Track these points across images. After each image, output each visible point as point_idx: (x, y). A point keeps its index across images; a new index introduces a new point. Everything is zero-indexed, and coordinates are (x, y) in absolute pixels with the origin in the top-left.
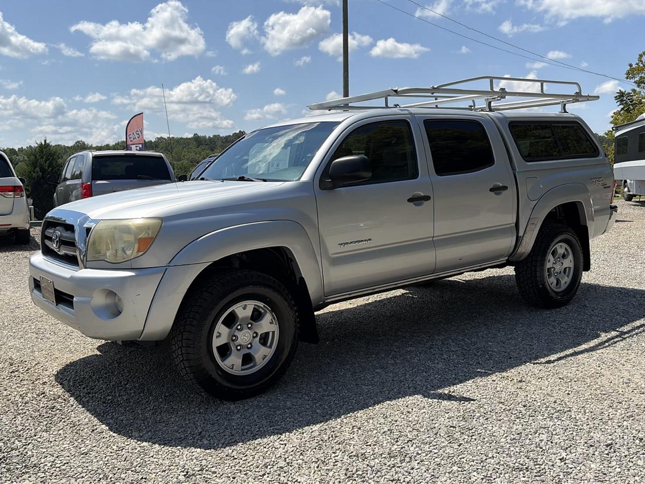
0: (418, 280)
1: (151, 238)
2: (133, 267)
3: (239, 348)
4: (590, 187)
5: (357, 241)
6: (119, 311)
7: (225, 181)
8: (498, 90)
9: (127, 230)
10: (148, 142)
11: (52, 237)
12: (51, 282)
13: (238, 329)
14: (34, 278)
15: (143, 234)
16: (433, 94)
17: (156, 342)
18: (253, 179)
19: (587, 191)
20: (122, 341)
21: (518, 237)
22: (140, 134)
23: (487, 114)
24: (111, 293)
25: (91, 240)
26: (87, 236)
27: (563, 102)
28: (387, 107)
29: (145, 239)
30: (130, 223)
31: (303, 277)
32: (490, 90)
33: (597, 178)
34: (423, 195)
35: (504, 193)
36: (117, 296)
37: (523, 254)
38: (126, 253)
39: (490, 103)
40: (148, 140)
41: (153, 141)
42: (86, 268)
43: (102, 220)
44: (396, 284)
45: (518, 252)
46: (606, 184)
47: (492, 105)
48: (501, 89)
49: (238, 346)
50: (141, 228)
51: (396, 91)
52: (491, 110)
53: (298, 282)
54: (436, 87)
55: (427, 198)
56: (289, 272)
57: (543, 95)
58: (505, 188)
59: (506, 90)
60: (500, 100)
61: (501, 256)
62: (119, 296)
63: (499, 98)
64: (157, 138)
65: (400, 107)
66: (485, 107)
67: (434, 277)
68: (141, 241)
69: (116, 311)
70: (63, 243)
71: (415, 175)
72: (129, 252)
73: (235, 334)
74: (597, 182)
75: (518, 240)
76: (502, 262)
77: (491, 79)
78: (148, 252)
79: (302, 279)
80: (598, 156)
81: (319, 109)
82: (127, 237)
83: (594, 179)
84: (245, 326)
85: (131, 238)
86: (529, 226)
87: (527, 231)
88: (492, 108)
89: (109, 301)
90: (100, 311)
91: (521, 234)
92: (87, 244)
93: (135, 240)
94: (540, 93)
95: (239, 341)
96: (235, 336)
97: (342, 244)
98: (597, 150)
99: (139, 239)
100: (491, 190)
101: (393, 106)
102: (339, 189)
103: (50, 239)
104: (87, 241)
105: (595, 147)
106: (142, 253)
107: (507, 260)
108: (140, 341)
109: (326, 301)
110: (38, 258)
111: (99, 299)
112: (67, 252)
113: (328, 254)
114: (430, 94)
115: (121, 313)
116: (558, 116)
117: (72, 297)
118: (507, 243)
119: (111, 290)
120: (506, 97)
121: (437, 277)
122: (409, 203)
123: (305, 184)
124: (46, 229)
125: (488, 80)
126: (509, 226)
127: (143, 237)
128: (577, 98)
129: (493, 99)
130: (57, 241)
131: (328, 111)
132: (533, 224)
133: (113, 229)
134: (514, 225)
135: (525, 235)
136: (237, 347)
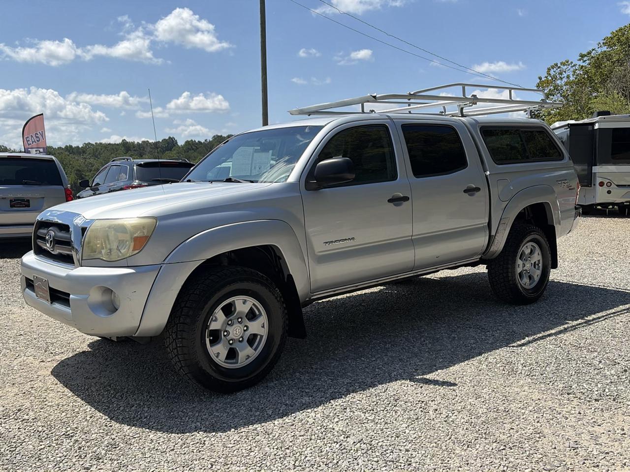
0: (398, 277)
1: (146, 237)
2: (129, 265)
3: (231, 342)
4: (557, 189)
5: (341, 240)
6: (115, 308)
7: (213, 183)
8: (470, 97)
9: (121, 229)
10: (75, 147)
11: (45, 238)
12: (45, 281)
13: (229, 325)
14: (26, 277)
15: (139, 233)
16: (409, 100)
17: (151, 337)
18: (240, 181)
19: (553, 192)
20: (117, 337)
21: (490, 236)
22: (40, 137)
23: (460, 120)
24: (108, 291)
25: (86, 239)
26: (83, 236)
27: (529, 108)
28: (363, 112)
29: (140, 237)
30: (125, 223)
31: (291, 275)
32: (463, 97)
33: (563, 180)
34: (402, 196)
35: (477, 194)
36: (113, 293)
37: (495, 253)
38: (120, 252)
39: (462, 109)
40: (75, 146)
41: (80, 147)
42: (81, 266)
43: (97, 219)
44: (377, 281)
45: (491, 250)
46: (571, 186)
47: (464, 111)
48: (473, 95)
49: (230, 340)
50: (136, 228)
51: (375, 97)
52: (463, 116)
53: (286, 280)
54: (412, 93)
55: (406, 199)
56: (277, 270)
57: (511, 101)
58: (478, 189)
59: (477, 96)
60: (472, 106)
61: (475, 254)
62: (116, 292)
63: (470, 104)
64: (85, 144)
65: (375, 113)
66: (457, 113)
67: (412, 275)
68: (136, 240)
69: (113, 308)
70: (57, 242)
71: (394, 177)
72: (123, 251)
73: (227, 329)
74: (563, 184)
75: (491, 239)
76: (475, 260)
77: (464, 86)
78: (143, 250)
79: (290, 276)
80: (563, 159)
81: (300, 114)
82: (121, 236)
83: (560, 181)
84: (235, 321)
85: (127, 237)
86: (501, 226)
87: (499, 230)
88: (464, 114)
89: (106, 298)
90: (96, 308)
91: (493, 233)
92: (82, 243)
93: (131, 238)
94: (509, 99)
95: (231, 336)
96: (226, 331)
97: (327, 243)
98: (562, 155)
99: (134, 238)
100: (465, 191)
101: (369, 112)
102: (323, 190)
103: (43, 239)
104: (83, 240)
105: (560, 151)
106: (138, 251)
107: (480, 258)
108: (136, 337)
109: (312, 298)
110: (30, 258)
111: (96, 296)
112: (61, 251)
113: (314, 251)
114: (406, 101)
115: (117, 310)
116: (525, 121)
117: (69, 295)
118: (480, 241)
119: (107, 288)
120: (477, 103)
121: (415, 274)
122: (389, 203)
123: (292, 185)
124: (38, 229)
125: (461, 87)
126: (482, 225)
127: (138, 235)
128: (543, 105)
129: (465, 105)
130: (51, 241)
131: (307, 116)
132: (504, 224)
133: (107, 229)
134: (487, 224)
135: (497, 234)
136: (229, 342)
